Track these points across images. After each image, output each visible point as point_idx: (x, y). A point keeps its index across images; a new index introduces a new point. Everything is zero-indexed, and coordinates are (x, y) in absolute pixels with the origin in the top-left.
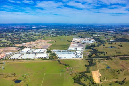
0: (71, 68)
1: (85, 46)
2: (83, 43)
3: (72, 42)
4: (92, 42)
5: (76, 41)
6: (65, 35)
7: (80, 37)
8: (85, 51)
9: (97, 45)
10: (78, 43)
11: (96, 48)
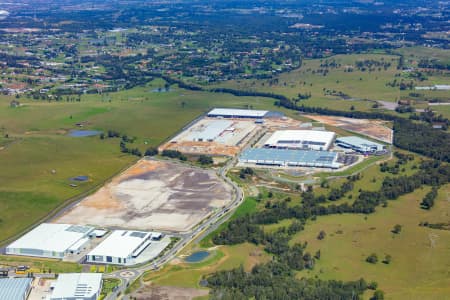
2: (245, 174)
3: (152, 153)
4: (345, 160)
5: (200, 150)
6: (169, 82)
7: (283, 103)
8: (176, 268)
9: (363, 195)
10: (195, 170)
11: (321, 236)
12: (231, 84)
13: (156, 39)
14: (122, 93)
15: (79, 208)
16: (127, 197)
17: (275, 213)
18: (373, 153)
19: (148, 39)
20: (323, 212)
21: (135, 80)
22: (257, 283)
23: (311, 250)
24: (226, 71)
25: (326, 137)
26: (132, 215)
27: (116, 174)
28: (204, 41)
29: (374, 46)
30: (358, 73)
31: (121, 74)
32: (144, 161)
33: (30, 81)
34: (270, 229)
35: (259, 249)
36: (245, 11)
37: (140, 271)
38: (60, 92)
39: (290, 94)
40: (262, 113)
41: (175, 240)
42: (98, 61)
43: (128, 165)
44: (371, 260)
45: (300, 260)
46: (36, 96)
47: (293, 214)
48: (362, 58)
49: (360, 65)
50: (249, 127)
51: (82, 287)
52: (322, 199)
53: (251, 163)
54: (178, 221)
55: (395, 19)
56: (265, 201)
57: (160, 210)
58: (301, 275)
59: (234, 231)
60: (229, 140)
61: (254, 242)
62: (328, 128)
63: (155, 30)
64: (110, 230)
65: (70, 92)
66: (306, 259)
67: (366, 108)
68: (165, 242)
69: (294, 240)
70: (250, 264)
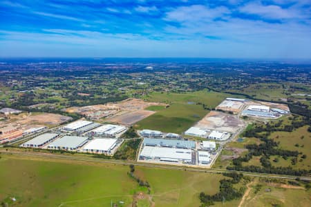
0: (150, 198)
1: (243, 126)
2: (245, 118)
3: (214, 109)
4: (276, 115)
5: (228, 110)
6: (210, 90)
7: (248, 97)
8: (235, 142)
9: (286, 127)
10: (229, 116)
11: (277, 137)
12: (229, 91)
13: (200, 77)
14: (197, 92)
15: (199, 123)
16: (212, 122)
17: (260, 129)
18: (285, 114)
19: (197, 76)
20: (275, 130)
21: (199, 88)
22: (263, 148)
23: (276, 140)
24: (226, 86)
25: (268, 108)
26: (215, 127)
27: (205, 115)
28: (215, 78)
30: (270, 89)
31: (193, 86)
32: (212, 112)
33: (169, 87)
34: (260, 134)
35: (259, 139)
36: (224, 69)
37: (225, 143)
38: (179, 91)
39: (250, 95)
40: (243, 100)
41: (231, 135)
42: (186, 82)
43: (207, 113)
44: (297, 146)
46: (173, 92)
47: (265, 130)
48: (269, 84)
49: (269, 87)
50: (241, 104)
51: (210, 145)
52: (273, 127)
53: (246, 114)
54: (230, 129)
55: (275, 73)
56: (255, 126)
57: (223, 126)
58: (275, 148)
59: (248, 133)
60: (236, 107)
61: (256, 137)
62: (267, 106)
63: (199, 74)
64: (212, 130)
65: (182, 91)
66: (275, 143)
67: (277, 100)
68: (229, 135)
69: (269, 138)
70: (258, 144)
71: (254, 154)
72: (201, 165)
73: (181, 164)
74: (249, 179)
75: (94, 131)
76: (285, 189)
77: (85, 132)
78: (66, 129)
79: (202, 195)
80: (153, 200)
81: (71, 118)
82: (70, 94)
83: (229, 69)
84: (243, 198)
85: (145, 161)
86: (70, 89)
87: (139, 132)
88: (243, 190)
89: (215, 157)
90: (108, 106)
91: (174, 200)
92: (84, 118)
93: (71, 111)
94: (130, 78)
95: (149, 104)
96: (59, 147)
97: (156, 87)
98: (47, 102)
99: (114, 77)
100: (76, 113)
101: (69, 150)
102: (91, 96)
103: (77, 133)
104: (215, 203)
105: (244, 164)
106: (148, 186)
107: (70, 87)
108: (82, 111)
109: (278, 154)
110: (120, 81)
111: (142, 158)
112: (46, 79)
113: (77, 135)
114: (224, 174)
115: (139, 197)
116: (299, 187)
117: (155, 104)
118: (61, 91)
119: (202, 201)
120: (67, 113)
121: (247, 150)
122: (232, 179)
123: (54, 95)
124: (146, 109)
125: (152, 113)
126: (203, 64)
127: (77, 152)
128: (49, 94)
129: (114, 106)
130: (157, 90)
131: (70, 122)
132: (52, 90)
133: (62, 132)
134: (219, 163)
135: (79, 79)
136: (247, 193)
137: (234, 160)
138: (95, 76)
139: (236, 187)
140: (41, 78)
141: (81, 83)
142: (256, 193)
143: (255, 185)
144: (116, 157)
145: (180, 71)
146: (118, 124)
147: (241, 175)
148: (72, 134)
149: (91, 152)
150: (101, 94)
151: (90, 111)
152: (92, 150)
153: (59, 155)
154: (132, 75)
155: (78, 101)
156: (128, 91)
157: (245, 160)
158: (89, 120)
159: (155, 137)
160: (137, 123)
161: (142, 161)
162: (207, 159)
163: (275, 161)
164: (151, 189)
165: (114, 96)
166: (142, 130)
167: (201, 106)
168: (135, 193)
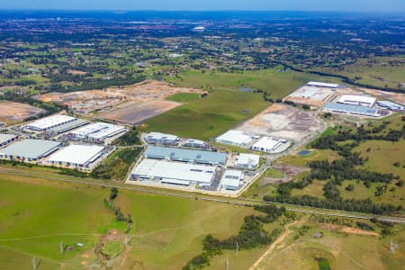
0: (127, 240)
1: (318, 128)
2: (327, 116)
3: (279, 101)
4: (382, 113)
5: (303, 102)
6: (286, 67)
7: (346, 81)
8: (294, 157)
9: (392, 132)
10: (301, 112)
11: (369, 150)
12: (318, 69)
13: (278, 44)
14: (262, 71)
15: (246, 124)
16: (268, 122)
17: (344, 136)
18: (398, 111)
19: (274, 44)
20: (370, 138)
21: (269, 65)
22: (335, 168)
23: (363, 156)
24: (315, 62)
25: (372, 100)
26: (271, 130)
27: (263, 110)
28: (303, 46)
29: (399, 53)
30: (390, 67)
31: (261, 61)
32: (275, 105)
33: (218, 63)
34: (340, 144)
35: (335, 153)
36: (324, 31)
37: (277, 157)
38: (233, 69)
39: (351, 76)
40: (335, 85)
41: (293, 144)
42: (251, 54)
43: (267, 107)
44: (396, 165)
45: (358, 160)
46: (222, 70)
47: (353, 137)
48: (392, 59)
49: (391, 63)
50: (328, 92)
51: (250, 161)
52: (369, 132)
53: (330, 111)
54: (294, 135)
56: (338, 130)
57: (285, 129)
58: (357, 167)
59: (322, 143)
60: (318, 98)
61: (333, 149)
62: (372, 96)
63: (277, 39)
64: (262, 136)
65: (237, 69)
66: (361, 160)
67: (394, 86)
68: (288, 144)
69: (354, 151)
70: (331, 160)
71: (318, 177)
72: (224, 192)
73: (192, 189)
74: (292, 217)
75: (73, 132)
76: (346, 235)
77: (59, 133)
78: (31, 128)
79: (209, 238)
80: (129, 243)
81: (44, 111)
82: (56, 71)
83: (334, 30)
84: (273, 246)
85: (138, 183)
86: (58, 63)
87: (144, 136)
88: (276, 233)
89: (250, 180)
90: (109, 92)
91: (163, 244)
92: (64, 111)
93: (47, 99)
94: (161, 45)
95: (176, 90)
96: (11, 157)
97: (197, 62)
98: (17, 84)
99: (135, 44)
100: (55, 103)
101: (26, 161)
102: (87, 75)
103: (46, 135)
104: (224, 251)
105: (295, 193)
106: (130, 222)
107: (59, 60)
108: (65, 100)
109: (358, 177)
110: (142, 51)
111: (134, 178)
112: (28, 45)
113: (46, 139)
114: (256, 208)
115: (110, 238)
116: (371, 233)
117: (185, 90)
118: (43, 67)
119: (206, 248)
120: (41, 102)
121: (309, 170)
122: (264, 215)
123: (31, 72)
124: (168, 99)
125: (175, 105)
126: (292, 22)
127: (36, 165)
128: (23, 70)
129: (118, 92)
130: (197, 67)
131: (41, 116)
132: (30, 64)
133: (24, 132)
134: (255, 189)
135: (78, 47)
136: (281, 239)
137: (282, 184)
138: (104, 42)
139: (268, 228)
140: (20, 45)
141: (78, 53)
142: (296, 238)
143: (299, 226)
144: (96, 174)
145: (247, 34)
146: (114, 122)
147: (283, 210)
148: (39, 137)
149: (58, 166)
150: (105, 72)
151: (77, 99)
152: (60, 163)
153: (9, 168)
154: (165, 40)
155: (64, 84)
156: (149, 68)
157: (299, 186)
158: (71, 114)
159: (166, 144)
160: (144, 122)
161: (133, 182)
162: (235, 183)
163: (348, 189)
164: (133, 226)
165: (124, 77)
166: (149, 132)
167: (260, 96)
168: (106, 231)
